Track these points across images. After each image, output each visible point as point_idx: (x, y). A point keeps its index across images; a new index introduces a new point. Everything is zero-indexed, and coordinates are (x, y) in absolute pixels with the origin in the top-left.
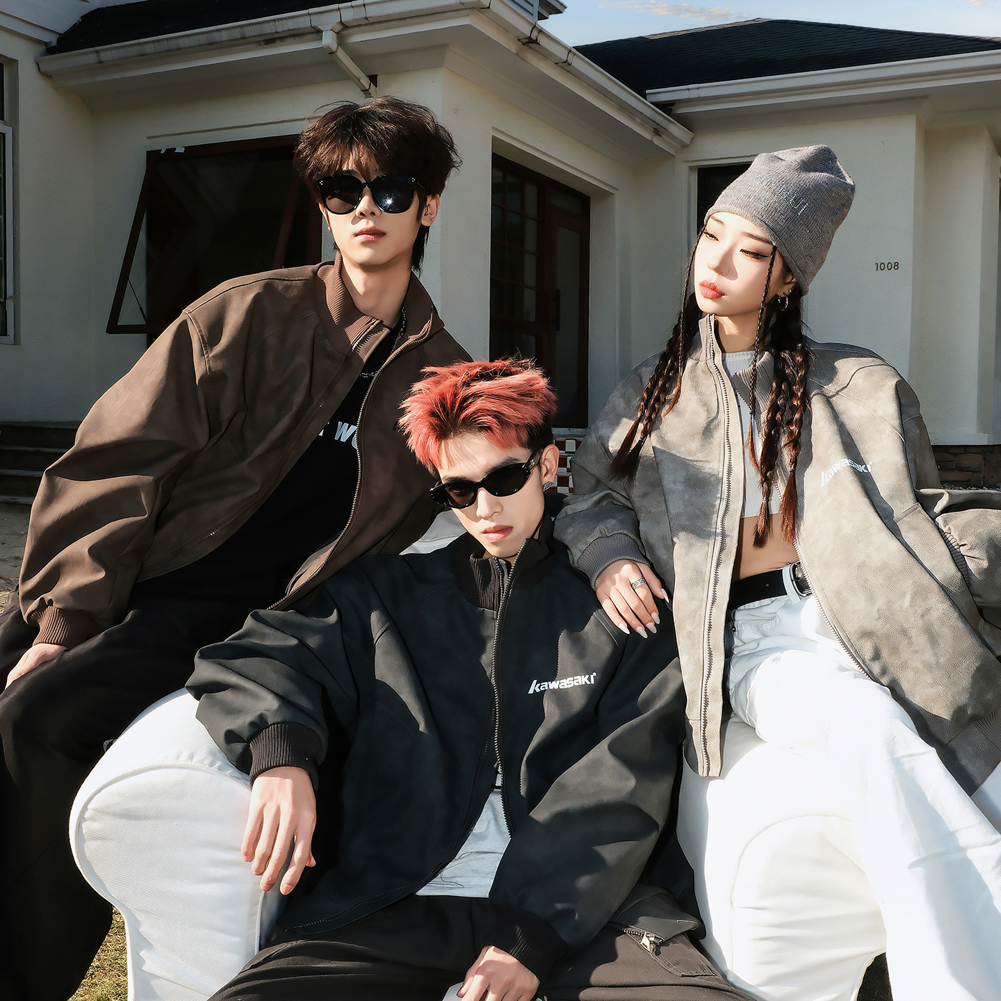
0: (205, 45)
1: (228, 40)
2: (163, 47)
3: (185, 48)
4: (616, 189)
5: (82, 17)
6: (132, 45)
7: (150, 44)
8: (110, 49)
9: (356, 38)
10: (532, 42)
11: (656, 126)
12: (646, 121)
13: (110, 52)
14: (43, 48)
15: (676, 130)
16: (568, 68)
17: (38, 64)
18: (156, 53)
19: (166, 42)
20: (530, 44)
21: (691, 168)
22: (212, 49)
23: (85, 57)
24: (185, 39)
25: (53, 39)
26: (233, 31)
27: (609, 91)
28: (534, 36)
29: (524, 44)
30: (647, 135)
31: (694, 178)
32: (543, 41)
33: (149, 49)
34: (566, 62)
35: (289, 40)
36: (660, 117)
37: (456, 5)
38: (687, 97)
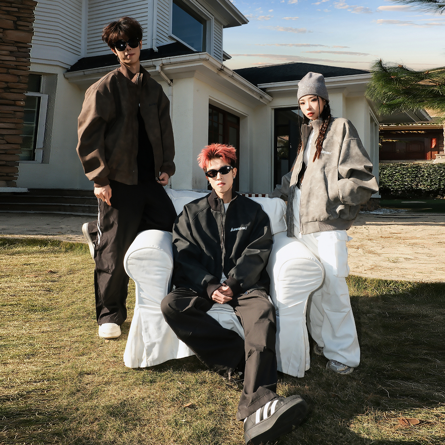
4: (248, 115)
5: (78, 60)
8: (88, 71)
9: (167, 68)
10: (222, 70)
11: (261, 96)
12: (258, 94)
14: (66, 70)
15: (267, 97)
16: (233, 78)
17: (64, 75)
19: (106, 69)
21: (272, 109)
23: (80, 73)
24: (112, 68)
25: (69, 67)
28: (222, 68)
29: (219, 70)
30: (258, 98)
31: (273, 112)
32: (225, 69)
33: (101, 71)
36: (262, 93)
37: (198, 59)
38: (271, 87)
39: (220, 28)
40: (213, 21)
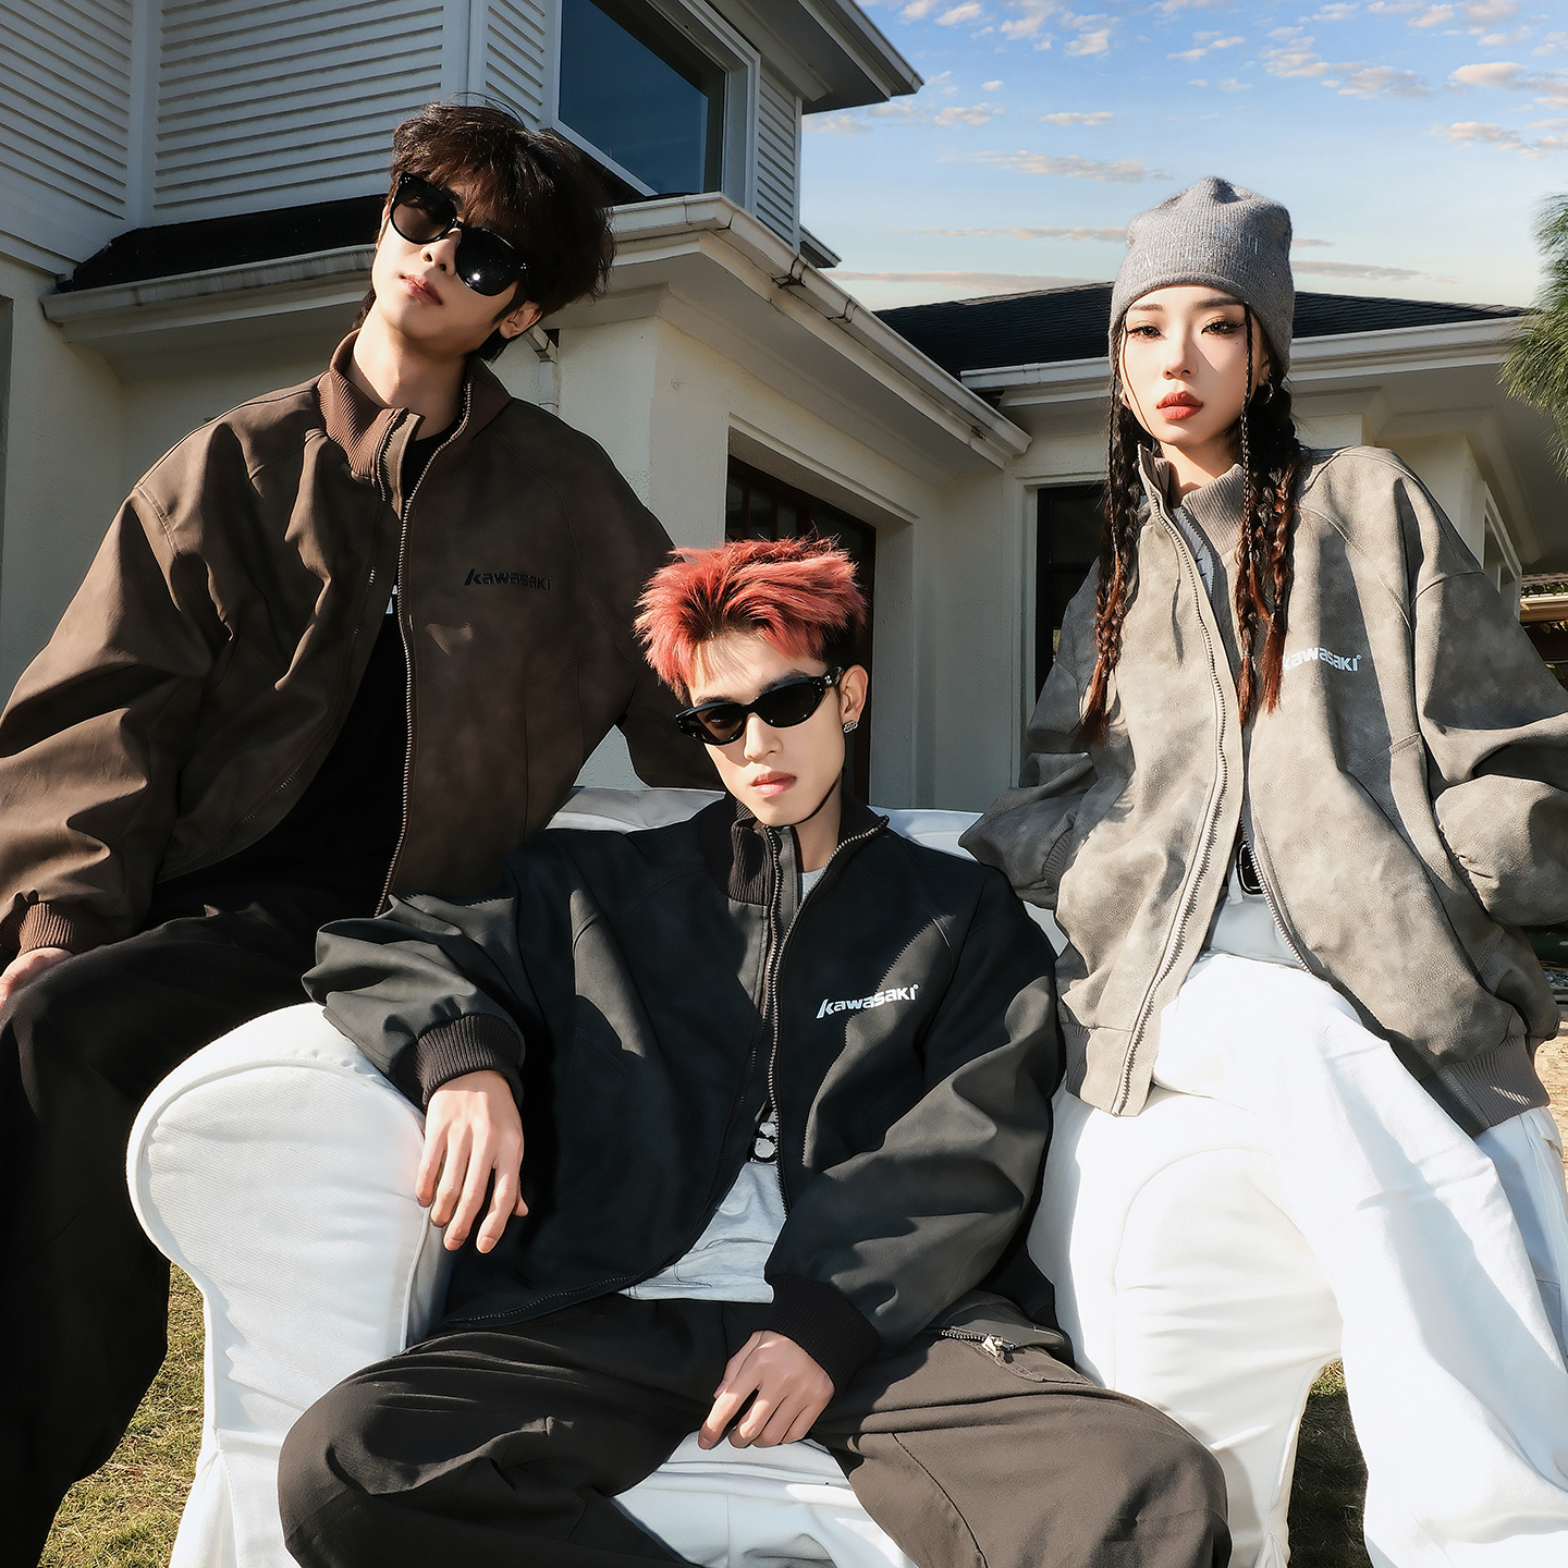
0: (299, 280)
1: (336, 273)
2: (237, 281)
3: (269, 284)
4: (915, 517)
5: (112, 241)
6: (188, 280)
7: (218, 277)
8: (155, 285)
10: (792, 284)
11: (976, 423)
12: (961, 414)
13: (155, 290)
14: (52, 283)
15: (1006, 430)
16: (847, 325)
17: (43, 307)
18: (224, 291)
19: (240, 275)
20: (791, 288)
21: (1028, 488)
22: (310, 287)
23: (116, 297)
24: (270, 271)
25: (67, 271)
26: (343, 259)
27: (905, 365)
29: (781, 286)
30: (962, 435)
31: (1033, 503)
32: (809, 280)
33: (215, 285)
34: (843, 317)
36: (982, 411)
37: (681, 225)
38: (1023, 382)
39: (789, 113)
40: (755, 73)
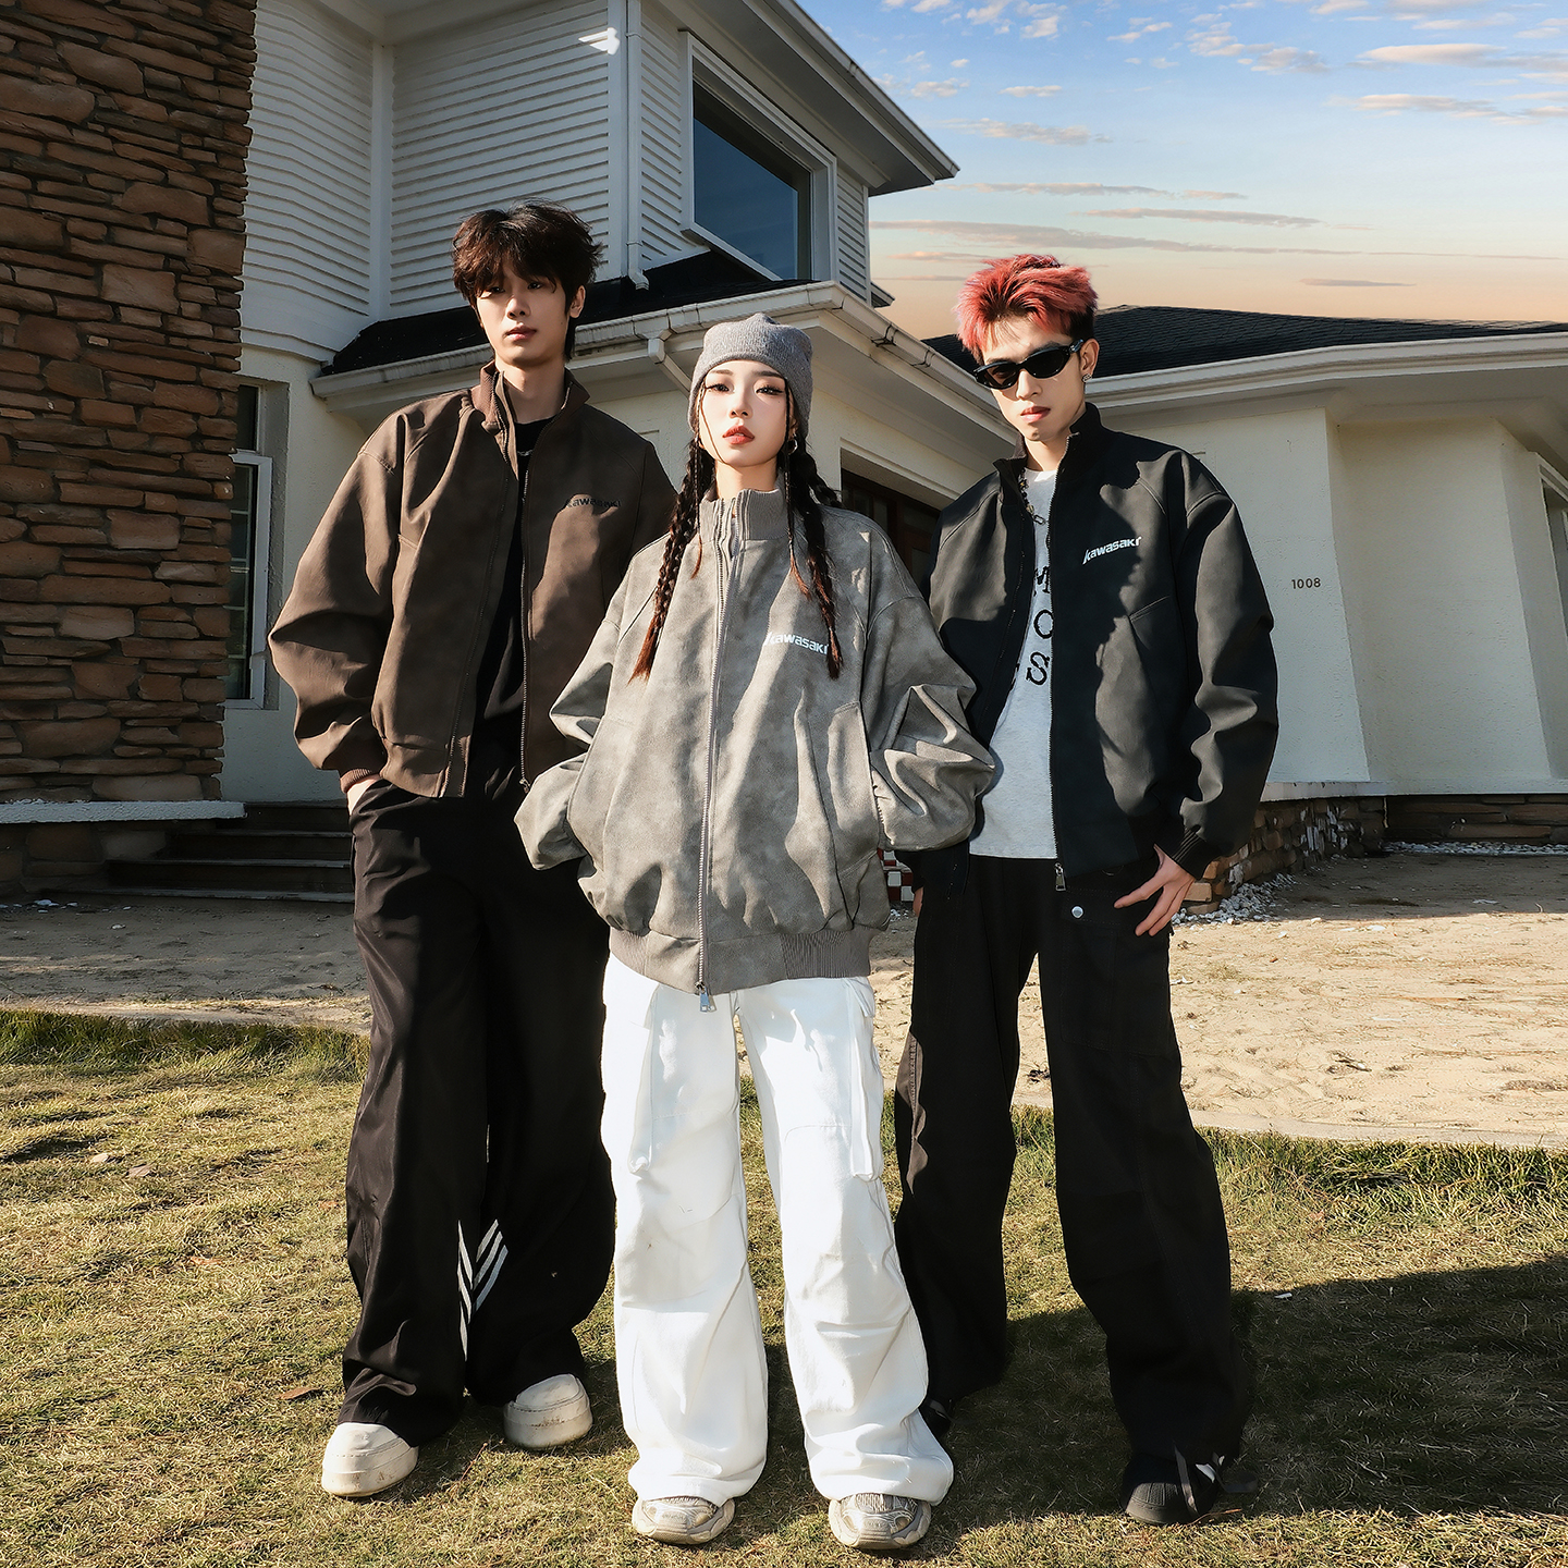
5: (361, 333)
6: (419, 362)
7: (445, 359)
9: (687, 346)
10: (889, 345)
13: (397, 370)
14: (317, 368)
16: (926, 370)
17: (311, 386)
19: (463, 357)
20: (886, 347)
23: (368, 377)
25: (329, 358)
28: (889, 337)
29: (878, 345)
32: (898, 341)
33: (444, 365)
34: (924, 365)
35: (608, 350)
37: (804, 306)
39: (859, 197)
40: (833, 171)
